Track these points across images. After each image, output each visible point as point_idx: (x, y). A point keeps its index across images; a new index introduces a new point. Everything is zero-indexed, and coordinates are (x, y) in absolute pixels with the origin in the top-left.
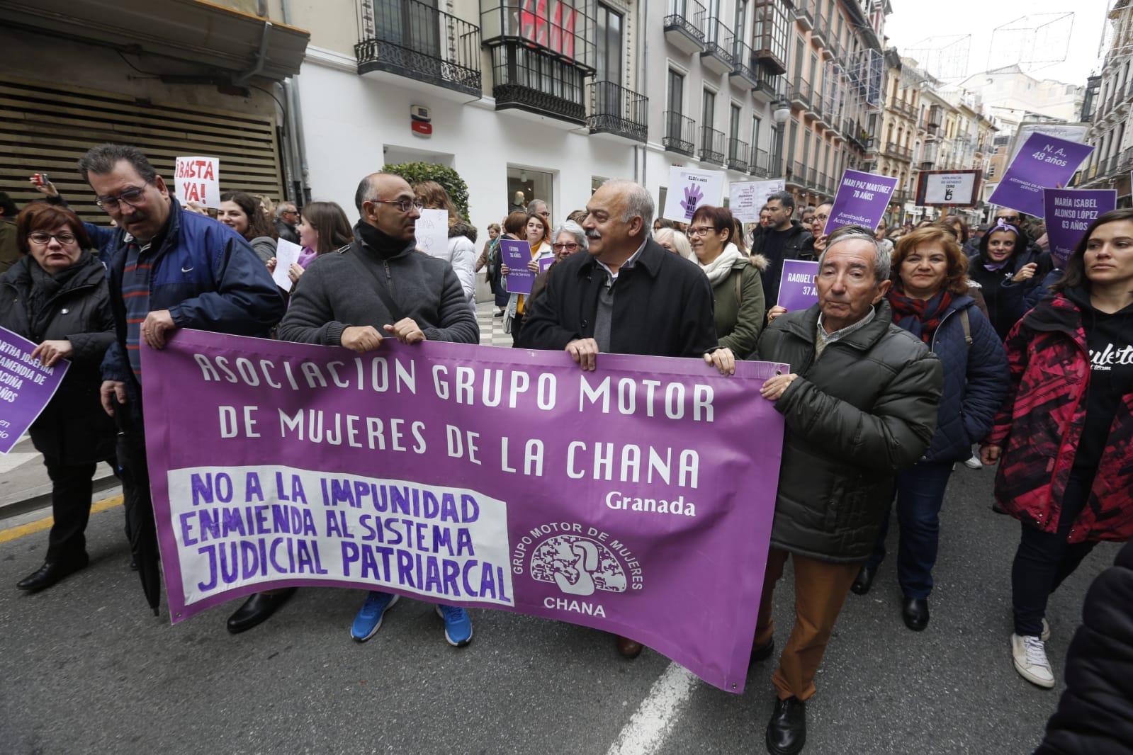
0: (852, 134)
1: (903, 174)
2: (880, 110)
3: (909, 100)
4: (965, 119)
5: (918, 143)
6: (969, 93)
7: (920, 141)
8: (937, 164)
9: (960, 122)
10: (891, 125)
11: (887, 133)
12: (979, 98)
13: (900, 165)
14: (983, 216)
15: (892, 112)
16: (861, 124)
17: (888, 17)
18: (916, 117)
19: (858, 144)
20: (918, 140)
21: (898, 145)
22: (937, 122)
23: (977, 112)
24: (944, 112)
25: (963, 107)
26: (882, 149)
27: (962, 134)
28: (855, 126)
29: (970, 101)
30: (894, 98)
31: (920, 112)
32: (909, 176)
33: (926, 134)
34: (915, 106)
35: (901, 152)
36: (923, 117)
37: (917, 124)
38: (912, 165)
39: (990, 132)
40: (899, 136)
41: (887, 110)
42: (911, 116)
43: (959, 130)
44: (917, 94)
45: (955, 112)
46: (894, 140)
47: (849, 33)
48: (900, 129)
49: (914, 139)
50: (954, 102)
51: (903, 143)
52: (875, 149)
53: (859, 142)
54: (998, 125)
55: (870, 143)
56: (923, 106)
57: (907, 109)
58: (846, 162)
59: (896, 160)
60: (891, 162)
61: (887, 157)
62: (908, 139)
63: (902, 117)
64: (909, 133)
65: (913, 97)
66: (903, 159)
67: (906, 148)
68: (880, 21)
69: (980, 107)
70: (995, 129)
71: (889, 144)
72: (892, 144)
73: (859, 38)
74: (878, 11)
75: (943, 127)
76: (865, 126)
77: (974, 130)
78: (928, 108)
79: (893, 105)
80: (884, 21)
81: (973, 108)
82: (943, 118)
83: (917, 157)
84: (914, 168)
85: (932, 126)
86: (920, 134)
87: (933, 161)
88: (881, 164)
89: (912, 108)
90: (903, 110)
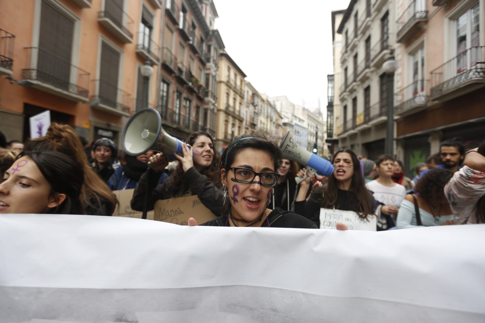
1: (239, 127)
5: (247, 112)
7: (248, 111)
10: (228, 94)
13: (237, 121)
15: (228, 86)
18: (244, 95)
20: (246, 109)
21: (234, 108)
26: (223, 107)
31: (246, 94)
34: (243, 88)
35: (237, 113)
36: (248, 97)
37: (245, 100)
38: (244, 123)
39: (280, 118)
40: (235, 103)
41: (224, 82)
42: (241, 93)
43: (267, 112)
44: (243, 83)
45: (263, 100)
46: (231, 103)
48: (235, 99)
49: (244, 108)
50: (263, 96)
51: (237, 108)
54: (283, 116)
56: (248, 92)
57: (238, 88)
59: (234, 117)
60: (230, 118)
61: (227, 112)
62: (240, 106)
63: (234, 91)
64: (240, 104)
65: (241, 84)
66: (238, 118)
67: (239, 112)
70: (282, 118)
71: (228, 106)
75: (260, 108)
77: (273, 115)
78: (250, 93)
81: (272, 104)
82: (259, 103)
84: (246, 124)
85: (253, 104)
86: (248, 107)
87: (255, 123)
88: (222, 117)
89: (241, 89)
90: (235, 87)
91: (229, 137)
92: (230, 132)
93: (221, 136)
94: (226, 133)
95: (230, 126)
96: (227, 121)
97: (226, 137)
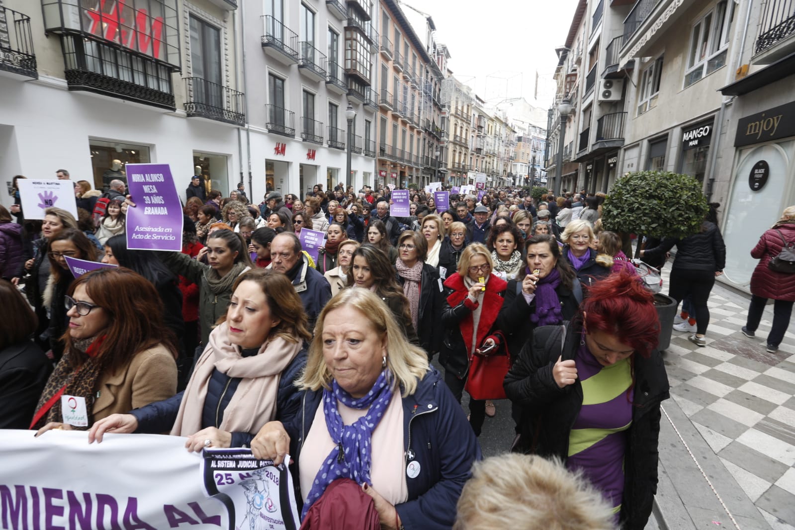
0: (429, 128)
1: (465, 154)
2: (447, 115)
3: (465, 111)
4: (498, 125)
5: (473, 137)
6: (499, 110)
8: (485, 149)
9: (496, 126)
10: (456, 125)
11: (452, 129)
12: (504, 114)
13: (463, 149)
14: (512, 181)
15: (455, 117)
16: (436, 123)
17: (448, 60)
18: (470, 121)
19: (434, 135)
20: (472, 134)
21: (461, 137)
22: (482, 125)
23: (504, 121)
24: (486, 120)
25: (496, 118)
26: (451, 138)
27: (497, 133)
28: (431, 124)
29: (500, 115)
30: (457, 108)
31: (472, 118)
32: (469, 156)
33: (477, 131)
34: (469, 114)
35: (463, 141)
36: (474, 122)
37: (472, 125)
38: (470, 150)
39: (512, 133)
40: (461, 131)
41: (452, 115)
42: (467, 120)
43: (495, 131)
44: (470, 107)
45: (490, 119)
46: (458, 133)
47: (421, 66)
48: (461, 127)
49: (470, 134)
50: (492, 115)
51: (464, 136)
52: (445, 138)
53: (434, 133)
54: (516, 130)
55: (443, 134)
56: (474, 115)
57: (465, 116)
58: (427, 146)
59: (461, 146)
60: (458, 147)
61: (455, 143)
62: (466, 134)
63: (461, 120)
64: (467, 130)
65: (468, 109)
66: (465, 145)
67: (466, 139)
68: (444, 62)
69: (506, 119)
70: (514, 132)
71: (455, 136)
72: (457, 136)
73: (429, 70)
74: (442, 55)
75: (486, 128)
76: (438, 124)
77: (504, 132)
78: (477, 116)
79: (456, 113)
80: (447, 62)
81: (502, 119)
82: (486, 123)
83: (473, 143)
85: (480, 127)
86: (474, 131)
87: (482, 148)
88: (451, 147)
89: (468, 115)
90: (462, 117)
91: (456, 166)
92: (457, 161)
93: (450, 166)
94: (454, 162)
95: (457, 155)
96: (455, 151)
97: (453, 166)
